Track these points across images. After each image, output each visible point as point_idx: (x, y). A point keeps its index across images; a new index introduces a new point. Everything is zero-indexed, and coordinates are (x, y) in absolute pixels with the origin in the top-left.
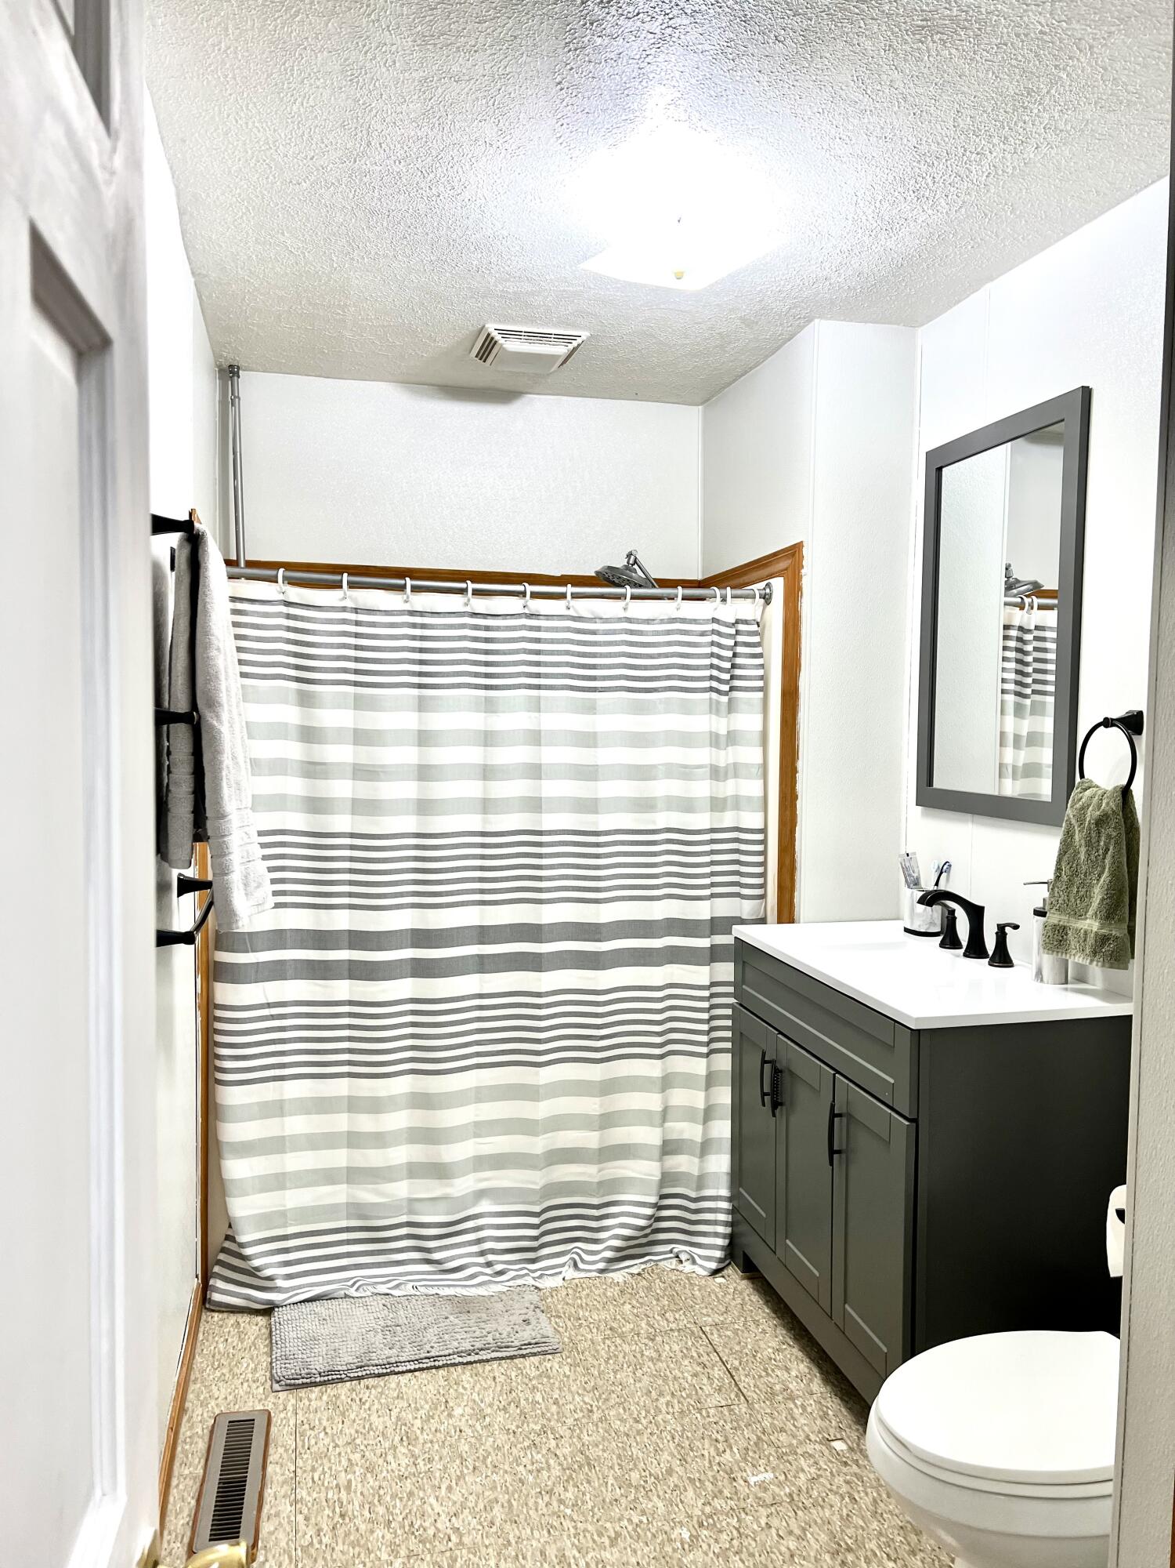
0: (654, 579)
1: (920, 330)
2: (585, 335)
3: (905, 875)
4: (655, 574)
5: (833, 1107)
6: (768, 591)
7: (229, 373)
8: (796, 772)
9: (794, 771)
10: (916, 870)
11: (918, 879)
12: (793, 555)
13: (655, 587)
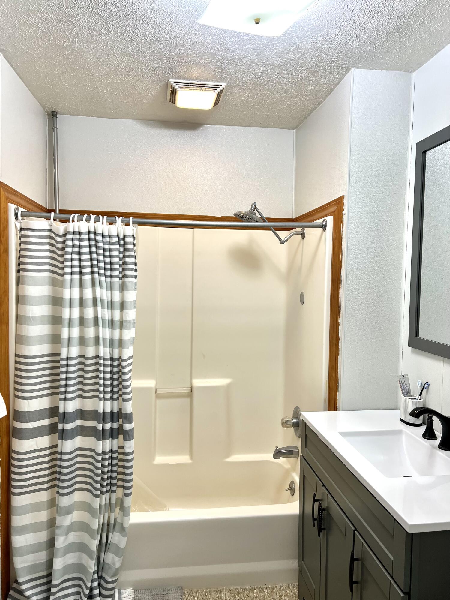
0: (266, 218)
1: (414, 75)
2: (224, 85)
3: (401, 388)
4: (266, 216)
5: (352, 555)
6: (324, 223)
7: (53, 115)
8: (339, 325)
9: (338, 324)
10: (408, 385)
11: (409, 390)
12: (338, 203)
13: (266, 222)
